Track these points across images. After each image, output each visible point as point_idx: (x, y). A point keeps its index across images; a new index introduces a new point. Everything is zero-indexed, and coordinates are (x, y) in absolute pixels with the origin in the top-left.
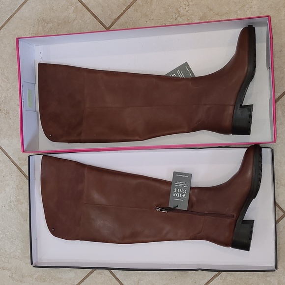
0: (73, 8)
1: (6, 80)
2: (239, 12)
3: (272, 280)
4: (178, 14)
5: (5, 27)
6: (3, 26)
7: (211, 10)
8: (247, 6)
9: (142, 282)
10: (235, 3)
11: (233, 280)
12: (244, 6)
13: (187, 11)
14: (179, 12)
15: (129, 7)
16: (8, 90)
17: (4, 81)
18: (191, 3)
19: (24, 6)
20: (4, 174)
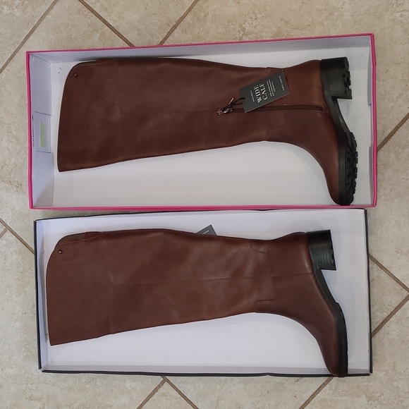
0: (98, 35)
1: (14, 140)
2: (325, 23)
3: (400, 386)
4: (242, 32)
5: (8, 67)
6: (4, 67)
7: (287, 23)
8: (336, 14)
9: (223, 402)
10: (320, 11)
11: (347, 389)
12: (331, 14)
13: (255, 27)
14: (244, 29)
15: (175, 27)
16: (18, 153)
17: (11, 142)
18: (259, 16)
19: (31, 37)
20: (22, 268)
